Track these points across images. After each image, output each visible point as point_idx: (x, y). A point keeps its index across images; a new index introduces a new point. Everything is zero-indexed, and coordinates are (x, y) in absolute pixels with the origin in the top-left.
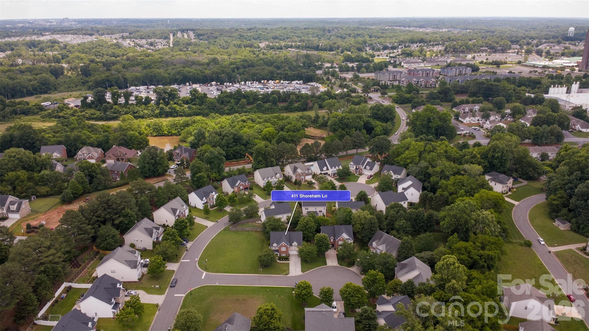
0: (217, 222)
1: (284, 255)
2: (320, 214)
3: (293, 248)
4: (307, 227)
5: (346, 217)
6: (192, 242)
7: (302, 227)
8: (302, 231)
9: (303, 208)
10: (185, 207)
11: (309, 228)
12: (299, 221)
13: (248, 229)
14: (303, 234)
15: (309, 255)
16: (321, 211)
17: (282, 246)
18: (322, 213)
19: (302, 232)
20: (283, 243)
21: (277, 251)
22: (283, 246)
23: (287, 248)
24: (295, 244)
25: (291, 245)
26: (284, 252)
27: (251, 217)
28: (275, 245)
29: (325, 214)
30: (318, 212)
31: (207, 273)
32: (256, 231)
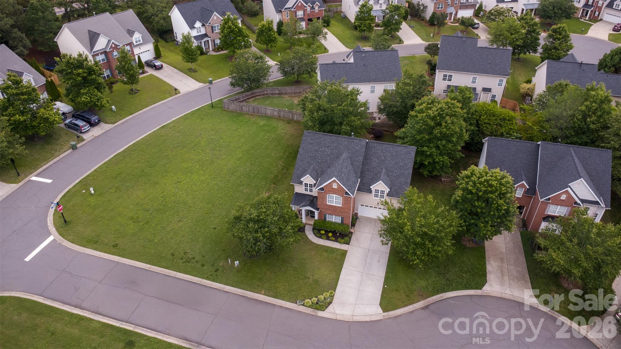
0: (211, 82)
1: (335, 219)
2: (484, 98)
3: (370, 199)
4: (436, 131)
5: (585, 116)
6: (111, 126)
7: (420, 132)
8: (416, 142)
9: (439, 75)
10: (137, 37)
11: (444, 136)
12: (413, 107)
13: (269, 112)
14: (418, 153)
15: (422, 245)
16: (487, 90)
17: (329, 190)
18: (489, 96)
19: (414, 148)
20: (334, 182)
21: (312, 201)
22: (334, 191)
23: (347, 200)
24: (380, 186)
25: (365, 188)
26: (334, 210)
27: (297, 82)
28: (308, 179)
29: (498, 99)
30: (479, 90)
31: (60, 239)
32: (290, 121)
